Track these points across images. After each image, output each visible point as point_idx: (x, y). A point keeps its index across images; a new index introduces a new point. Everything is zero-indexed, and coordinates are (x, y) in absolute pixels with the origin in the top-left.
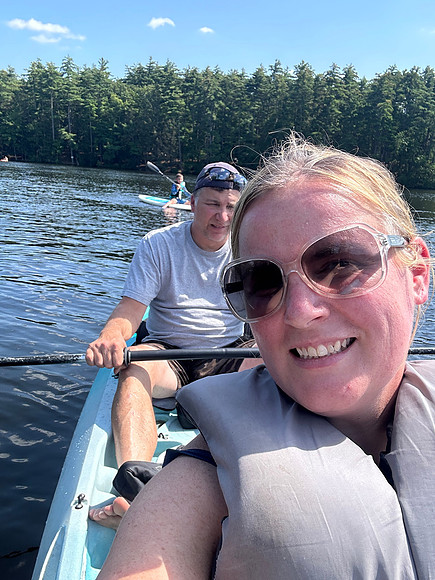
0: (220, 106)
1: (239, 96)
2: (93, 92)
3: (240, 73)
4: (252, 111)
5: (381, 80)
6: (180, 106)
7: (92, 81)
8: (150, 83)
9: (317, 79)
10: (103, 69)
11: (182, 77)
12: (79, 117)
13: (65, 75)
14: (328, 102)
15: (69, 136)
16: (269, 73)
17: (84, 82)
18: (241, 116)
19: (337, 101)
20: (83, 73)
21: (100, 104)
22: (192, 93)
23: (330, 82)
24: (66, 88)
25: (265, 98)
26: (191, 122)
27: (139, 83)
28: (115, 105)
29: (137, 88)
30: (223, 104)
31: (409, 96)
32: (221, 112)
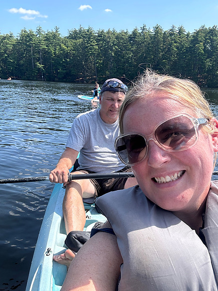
0: (116, 49)
1: (125, 43)
2: (52, 43)
3: (125, 31)
4: (132, 51)
5: (197, 33)
6: (96, 49)
7: (51, 38)
8: (80, 38)
9: (165, 33)
10: (57, 32)
11: (96, 35)
12: (46, 56)
13: (38, 36)
14: (171, 44)
15: (41, 66)
16: (140, 31)
17: (47, 39)
18: (126, 53)
19: (175, 44)
20: (47, 34)
21: (56, 49)
22: (101, 42)
23: (171, 35)
24: (39, 42)
25: (138, 44)
26: (101, 57)
27: (75, 38)
28: (63, 50)
29: (74, 41)
30: (117, 48)
31: (212, 41)
32: (116, 52)
